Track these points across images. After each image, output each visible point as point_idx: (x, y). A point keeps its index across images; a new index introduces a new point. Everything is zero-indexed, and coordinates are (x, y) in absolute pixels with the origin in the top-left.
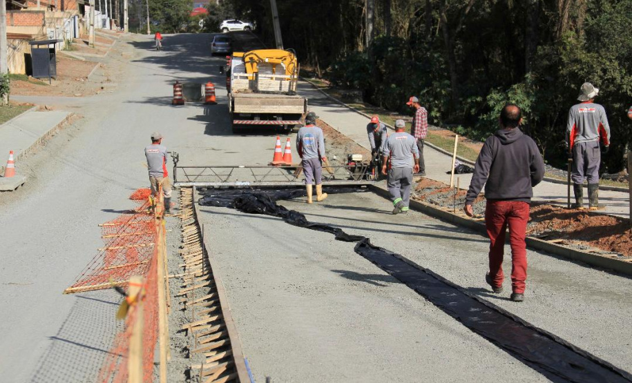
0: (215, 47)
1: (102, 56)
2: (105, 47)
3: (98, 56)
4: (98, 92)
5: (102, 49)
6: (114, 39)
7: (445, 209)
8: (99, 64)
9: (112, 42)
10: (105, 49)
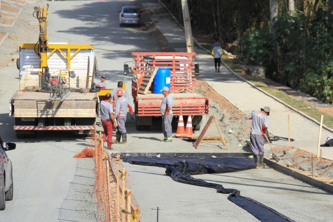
0: (123, 18)
1: (9, 26)
2: (12, 16)
3: (5, 25)
4: (9, 64)
5: (9, 18)
6: (20, 6)
7: (306, 173)
8: (8, 34)
9: (17, 11)
10: (11, 18)
